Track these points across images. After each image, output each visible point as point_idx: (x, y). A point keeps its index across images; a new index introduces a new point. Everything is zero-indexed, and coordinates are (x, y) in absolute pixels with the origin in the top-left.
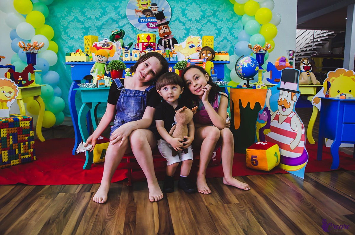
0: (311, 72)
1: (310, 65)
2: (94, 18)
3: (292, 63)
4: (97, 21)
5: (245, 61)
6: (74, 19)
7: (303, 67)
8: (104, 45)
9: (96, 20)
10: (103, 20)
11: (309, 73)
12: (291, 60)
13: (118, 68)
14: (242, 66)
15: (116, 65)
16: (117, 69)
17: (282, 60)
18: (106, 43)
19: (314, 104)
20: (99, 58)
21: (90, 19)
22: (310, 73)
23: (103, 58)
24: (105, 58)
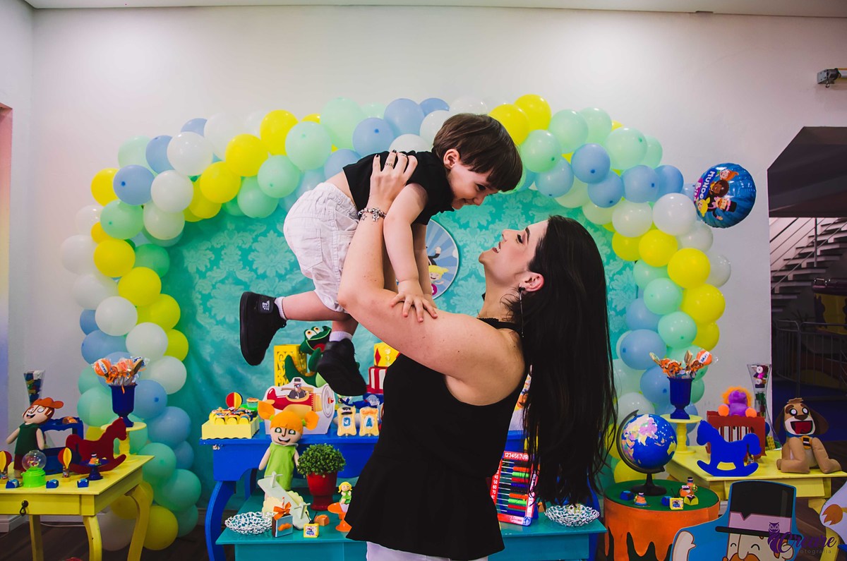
0: (813, 436)
1: (809, 418)
2: (275, 274)
3: (763, 395)
4: (279, 281)
5: (643, 431)
6: (227, 278)
7: (792, 423)
8: (293, 394)
9: (277, 280)
10: (294, 279)
11: (807, 440)
12: (760, 390)
13: (325, 470)
14: (633, 443)
15: (321, 464)
16: (323, 474)
17: (736, 398)
18: (296, 389)
19: (827, 524)
20: (281, 434)
21: (264, 276)
22: (811, 438)
23: (289, 433)
24: (294, 434)
